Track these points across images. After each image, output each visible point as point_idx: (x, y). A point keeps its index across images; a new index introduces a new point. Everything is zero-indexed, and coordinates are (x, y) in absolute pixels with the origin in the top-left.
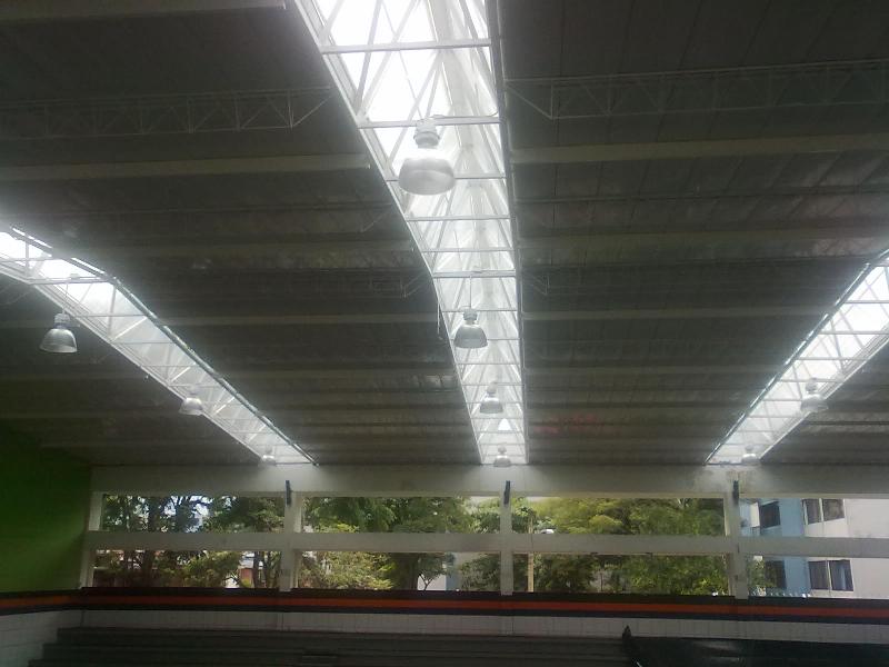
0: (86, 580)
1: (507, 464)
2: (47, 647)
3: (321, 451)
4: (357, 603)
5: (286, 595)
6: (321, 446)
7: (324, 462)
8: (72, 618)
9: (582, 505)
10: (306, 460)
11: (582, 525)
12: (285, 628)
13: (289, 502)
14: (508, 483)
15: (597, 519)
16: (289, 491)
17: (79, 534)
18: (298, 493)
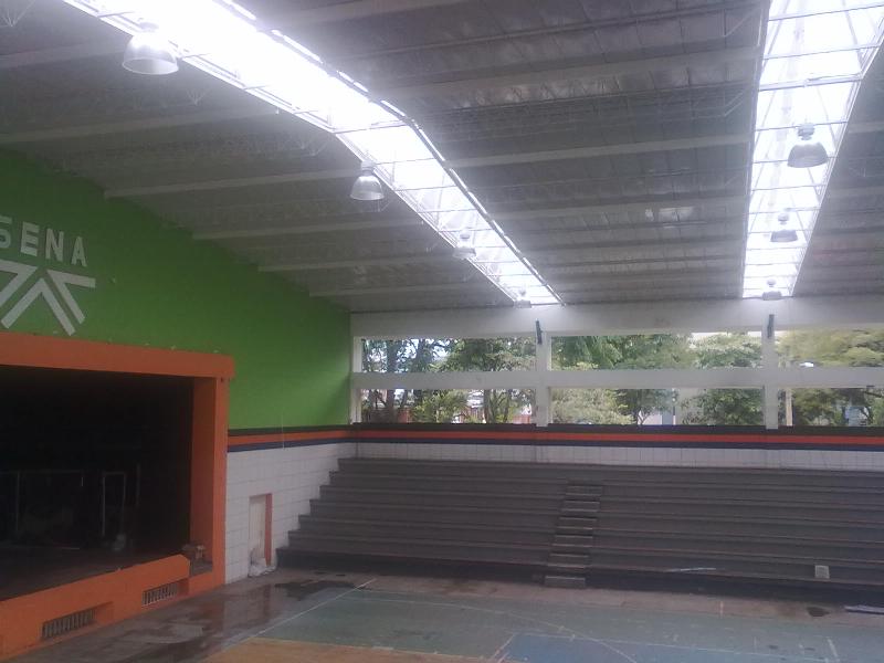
0: (356, 417)
1: (777, 296)
2: (332, 474)
3: (569, 291)
4: (607, 437)
5: (542, 430)
6: (572, 286)
7: (574, 302)
8: (347, 450)
9: (834, 338)
10: (556, 301)
11: (835, 358)
12: (545, 461)
13: (540, 341)
14: (771, 317)
15: (855, 351)
16: (539, 332)
17: (346, 374)
18: (548, 333)
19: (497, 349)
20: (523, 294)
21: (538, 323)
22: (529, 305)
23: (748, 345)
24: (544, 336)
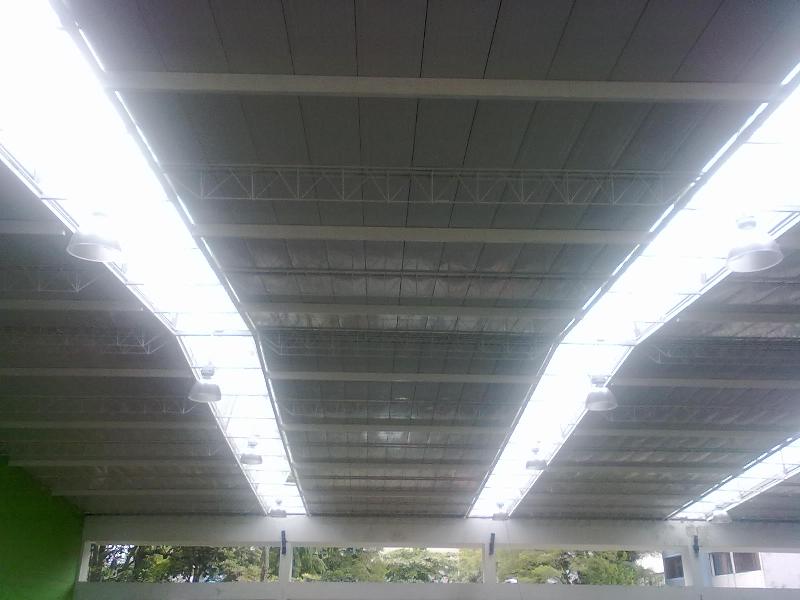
1: (504, 517)
3: (320, 502)
6: (324, 498)
10: (304, 512)
13: (284, 552)
14: (493, 535)
16: (284, 542)
17: (70, 584)
18: (293, 543)
19: (222, 558)
20: (279, 503)
21: (283, 533)
22: (284, 514)
23: (429, 560)
24: (289, 547)
